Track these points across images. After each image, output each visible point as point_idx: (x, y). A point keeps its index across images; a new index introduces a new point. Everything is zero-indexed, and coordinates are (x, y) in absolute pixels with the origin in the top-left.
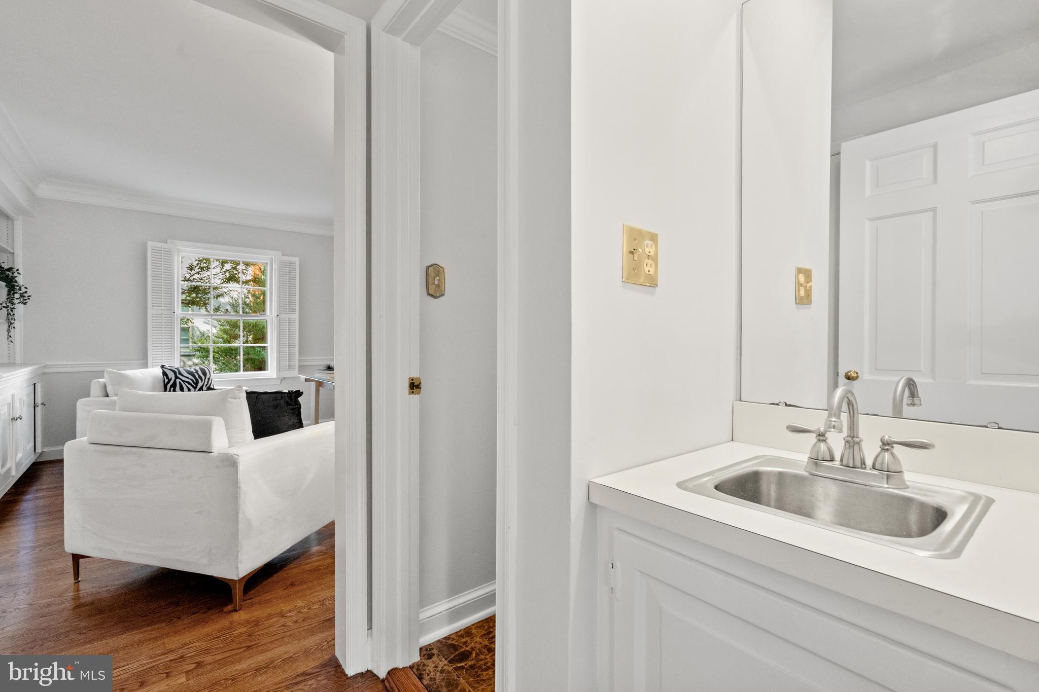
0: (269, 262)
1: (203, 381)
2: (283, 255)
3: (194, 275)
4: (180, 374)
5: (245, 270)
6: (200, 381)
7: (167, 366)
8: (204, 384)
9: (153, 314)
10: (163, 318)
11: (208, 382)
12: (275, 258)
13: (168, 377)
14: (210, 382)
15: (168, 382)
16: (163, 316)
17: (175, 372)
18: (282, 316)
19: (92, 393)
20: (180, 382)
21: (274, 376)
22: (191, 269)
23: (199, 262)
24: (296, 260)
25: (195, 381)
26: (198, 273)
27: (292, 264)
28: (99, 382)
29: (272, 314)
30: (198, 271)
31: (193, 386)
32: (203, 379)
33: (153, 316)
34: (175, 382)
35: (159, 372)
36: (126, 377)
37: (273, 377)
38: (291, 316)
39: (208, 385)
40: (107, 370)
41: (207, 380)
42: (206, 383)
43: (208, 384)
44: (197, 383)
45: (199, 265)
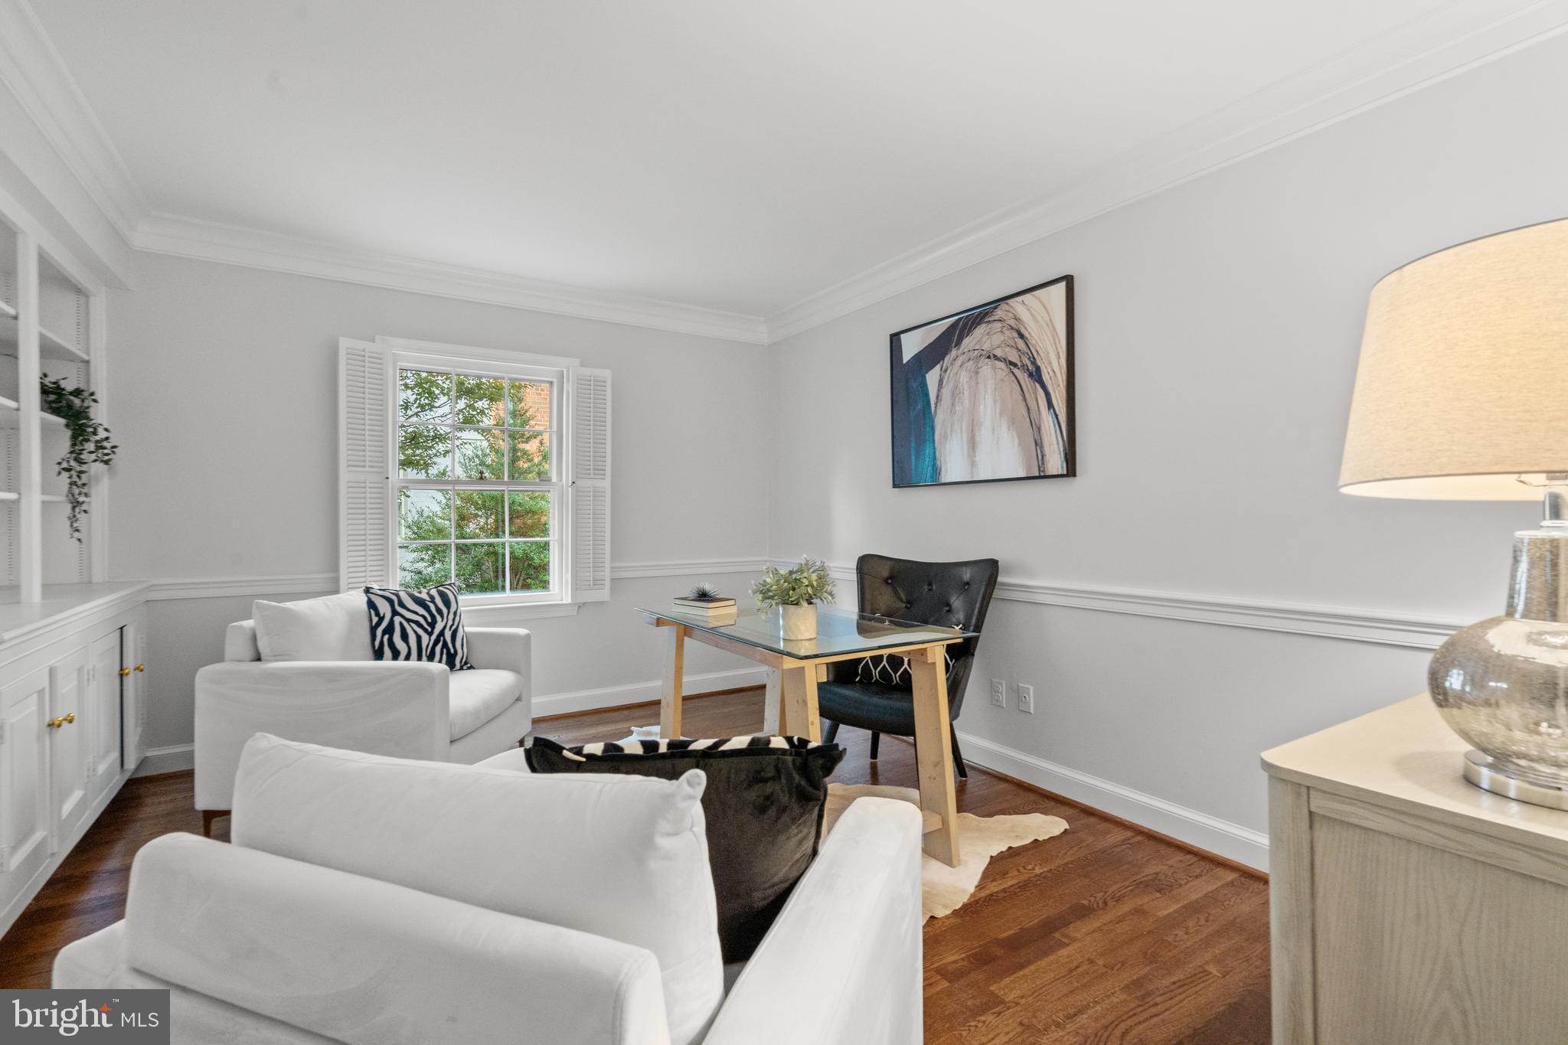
0: (555, 381)
1: (445, 620)
2: (581, 366)
3: (410, 417)
4: (402, 605)
5: (487, 409)
6: (438, 618)
7: (376, 586)
8: (446, 623)
9: (348, 482)
10: (369, 490)
11: (454, 620)
12: (568, 371)
13: (377, 614)
14: (457, 618)
15: (379, 624)
16: (368, 485)
17: (391, 601)
18: (580, 483)
19: (228, 655)
20: (401, 624)
21: (567, 599)
22: (406, 408)
23: (418, 397)
24: (606, 374)
25: (429, 620)
26: (416, 414)
27: (600, 383)
28: (241, 627)
29: (561, 481)
30: (416, 410)
31: (425, 630)
32: (445, 615)
33: (350, 484)
34: (391, 623)
35: (361, 600)
36: (294, 617)
37: (563, 602)
38: (599, 483)
39: (454, 627)
40: (257, 604)
41: (451, 616)
42: (450, 623)
43: (453, 625)
44: (433, 625)
45: (418, 401)
